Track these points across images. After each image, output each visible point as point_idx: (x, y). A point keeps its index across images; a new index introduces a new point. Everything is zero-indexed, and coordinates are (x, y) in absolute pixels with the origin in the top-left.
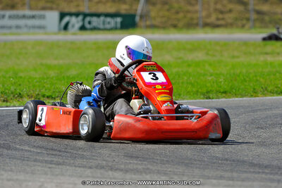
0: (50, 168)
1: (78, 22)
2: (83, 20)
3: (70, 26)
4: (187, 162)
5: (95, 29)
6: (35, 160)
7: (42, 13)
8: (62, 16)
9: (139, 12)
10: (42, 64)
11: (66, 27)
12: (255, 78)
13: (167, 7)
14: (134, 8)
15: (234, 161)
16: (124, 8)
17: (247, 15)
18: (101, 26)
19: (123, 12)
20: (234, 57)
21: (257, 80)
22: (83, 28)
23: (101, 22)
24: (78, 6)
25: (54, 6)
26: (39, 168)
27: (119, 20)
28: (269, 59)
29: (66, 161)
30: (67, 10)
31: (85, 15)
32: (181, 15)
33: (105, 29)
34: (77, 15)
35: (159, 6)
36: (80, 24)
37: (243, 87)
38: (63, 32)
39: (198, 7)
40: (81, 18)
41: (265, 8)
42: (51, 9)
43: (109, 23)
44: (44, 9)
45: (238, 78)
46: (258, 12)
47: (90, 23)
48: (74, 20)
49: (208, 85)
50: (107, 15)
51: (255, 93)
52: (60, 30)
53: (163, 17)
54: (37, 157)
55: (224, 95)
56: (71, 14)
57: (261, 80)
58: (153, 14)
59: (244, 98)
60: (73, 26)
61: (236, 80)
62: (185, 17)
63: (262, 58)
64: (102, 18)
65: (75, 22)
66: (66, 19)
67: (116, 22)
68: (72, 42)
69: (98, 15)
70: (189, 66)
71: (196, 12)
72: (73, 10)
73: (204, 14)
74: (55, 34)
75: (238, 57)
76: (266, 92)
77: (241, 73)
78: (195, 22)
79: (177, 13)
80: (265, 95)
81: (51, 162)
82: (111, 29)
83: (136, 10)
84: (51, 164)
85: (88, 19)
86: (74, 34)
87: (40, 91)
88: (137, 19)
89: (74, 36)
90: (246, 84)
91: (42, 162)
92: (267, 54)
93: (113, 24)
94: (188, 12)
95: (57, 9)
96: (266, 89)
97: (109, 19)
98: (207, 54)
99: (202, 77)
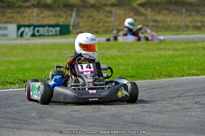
0: (13, 132)
1: (30, 31)
2: (34, 29)
3: (24, 34)
4: (107, 125)
5: (41, 35)
6: (3, 127)
7: (5, 25)
8: (19, 27)
9: (72, 23)
10: (6, 61)
11: (22, 35)
12: (153, 67)
13: (91, 19)
14: (68, 20)
15: (139, 124)
16: (61, 21)
17: (147, 24)
18: (46, 34)
19: (61, 23)
20: (138, 52)
21: (154, 68)
22: (33, 35)
23: (46, 31)
24: (30, 20)
25: (14, 21)
26: (5, 132)
27: (58, 29)
28: (163, 53)
29: (24, 127)
30: (22, 23)
31: (35, 26)
32: (101, 24)
33: (49, 36)
34: (29, 26)
35: (85, 19)
36: (32, 32)
37: (144, 73)
38: (20, 38)
39: (112, 19)
40: (32, 28)
41: (159, 18)
42: (11, 23)
43: (51, 31)
44: (6, 22)
45: (141, 67)
46: (155, 21)
47: (38, 31)
48: (27, 29)
49: (121, 72)
50: (50, 26)
51: (153, 77)
52: (17, 37)
53: (89, 26)
54: (4, 125)
55: (132, 79)
56: (25, 26)
57: (158, 67)
58: (81, 24)
59: (146, 81)
60: (27, 34)
61: (139, 68)
62: (104, 26)
63: (158, 52)
64: (47, 28)
65: (28, 31)
66: (22, 29)
67: (56, 31)
68: (26, 45)
69: (44, 26)
70: (107, 59)
71: (111, 22)
72: (27, 23)
73: (117, 23)
74: (15, 40)
75: (141, 52)
76: (161, 76)
77: (143, 63)
78: (111, 29)
79: (98, 23)
80: (160, 78)
81: (13, 128)
82: (53, 35)
83: (70, 22)
84: (14, 129)
85: (37, 29)
86: (27, 39)
87: (5, 79)
88: (71, 28)
89: (27, 41)
90: (147, 70)
91: (7, 128)
92: (161, 49)
93: (54, 32)
94: (106, 22)
95: (15, 23)
96: (161, 74)
97: (51, 29)
98: (120, 51)
99: (116, 67)
